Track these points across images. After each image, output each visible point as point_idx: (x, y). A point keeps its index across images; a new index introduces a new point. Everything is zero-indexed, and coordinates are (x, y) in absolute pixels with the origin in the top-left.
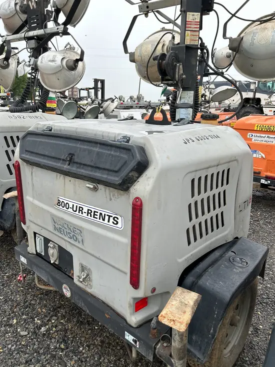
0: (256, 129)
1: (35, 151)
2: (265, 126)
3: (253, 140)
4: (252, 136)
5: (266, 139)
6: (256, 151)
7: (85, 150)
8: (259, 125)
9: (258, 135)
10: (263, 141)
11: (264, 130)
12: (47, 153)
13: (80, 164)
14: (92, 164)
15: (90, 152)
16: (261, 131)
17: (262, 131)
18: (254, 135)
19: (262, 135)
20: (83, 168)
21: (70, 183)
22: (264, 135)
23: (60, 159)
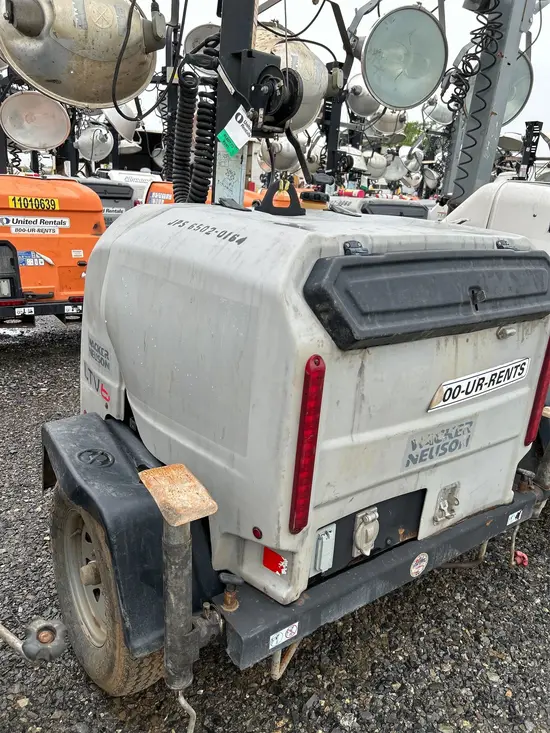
0: (12, 205)
1: (393, 306)
2: (29, 199)
3: (13, 230)
4: (8, 221)
5: (39, 226)
6: (29, 253)
7: (491, 274)
8: (17, 198)
9: (21, 218)
10: (33, 230)
11: (30, 207)
12: (425, 302)
13: (496, 300)
14: (514, 294)
15: (500, 275)
16: (25, 211)
17: (26, 209)
18: (10, 218)
19: (29, 219)
20: (501, 306)
21: (466, 344)
22: (33, 219)
23: (457, 305)
